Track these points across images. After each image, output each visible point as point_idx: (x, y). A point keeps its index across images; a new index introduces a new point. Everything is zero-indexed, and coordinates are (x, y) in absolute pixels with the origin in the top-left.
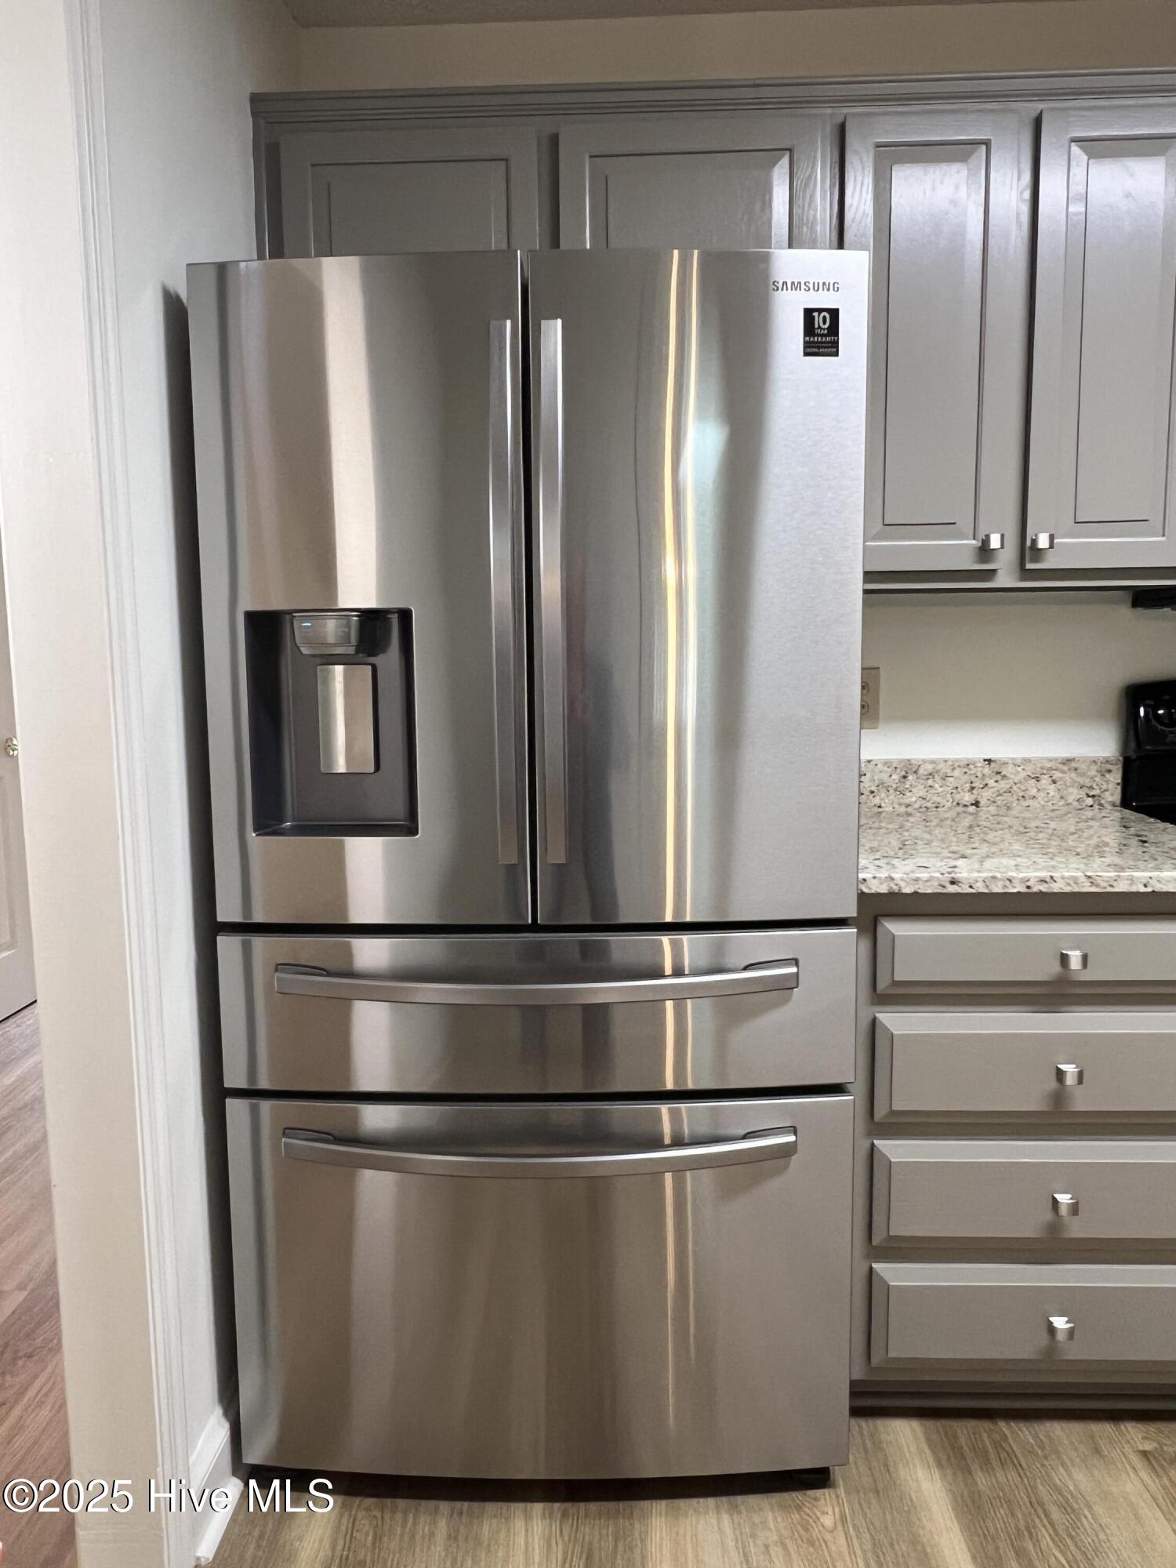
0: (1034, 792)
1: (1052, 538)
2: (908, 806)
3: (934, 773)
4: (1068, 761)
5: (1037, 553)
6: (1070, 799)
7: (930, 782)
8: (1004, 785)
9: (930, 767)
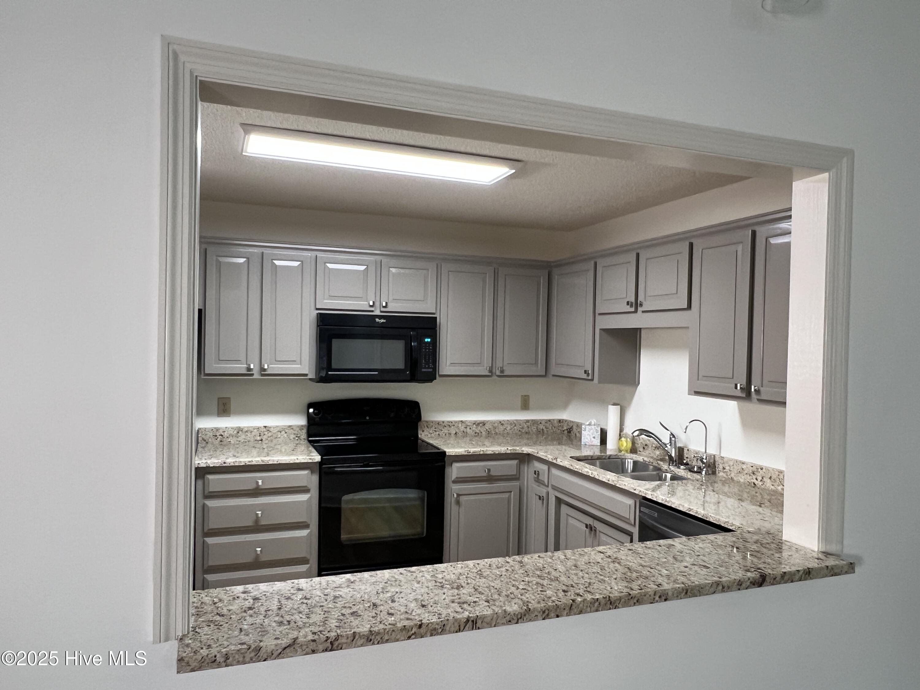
0: (279, 436)
1: (268, 365)
2: (239, 441)
3: (248, 431)
4: (290, 426)
5: (265, 370)
6: (291, 438)
7: (247, 434)
8: (270, 434)
9: (246, 429)
